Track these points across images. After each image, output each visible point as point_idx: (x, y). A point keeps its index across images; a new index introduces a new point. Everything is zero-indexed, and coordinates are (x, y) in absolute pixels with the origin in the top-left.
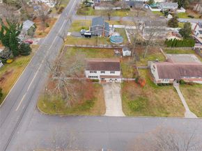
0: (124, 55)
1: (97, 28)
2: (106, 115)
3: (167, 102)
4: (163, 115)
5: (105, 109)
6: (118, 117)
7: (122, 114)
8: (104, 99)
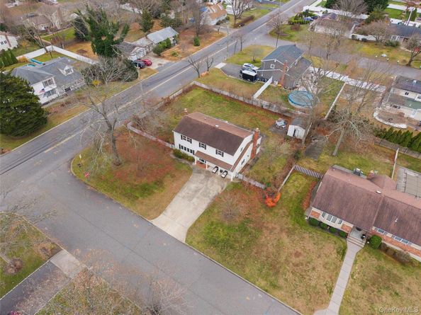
0: (290, 133)
1: (272, 67)
2: (154, 222)
3: (297, 265)
4: (263, 283)
5: (161, 213)
6: (169, 236)
7: (182, 237)
8: (175, 194)
